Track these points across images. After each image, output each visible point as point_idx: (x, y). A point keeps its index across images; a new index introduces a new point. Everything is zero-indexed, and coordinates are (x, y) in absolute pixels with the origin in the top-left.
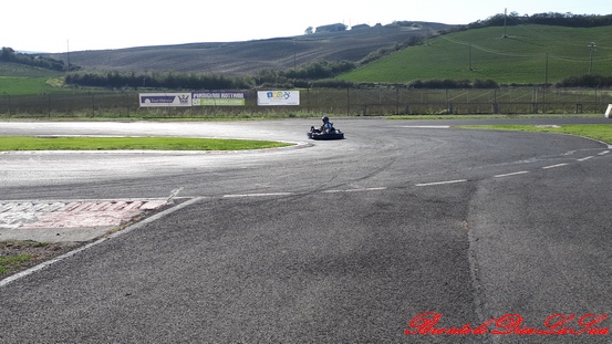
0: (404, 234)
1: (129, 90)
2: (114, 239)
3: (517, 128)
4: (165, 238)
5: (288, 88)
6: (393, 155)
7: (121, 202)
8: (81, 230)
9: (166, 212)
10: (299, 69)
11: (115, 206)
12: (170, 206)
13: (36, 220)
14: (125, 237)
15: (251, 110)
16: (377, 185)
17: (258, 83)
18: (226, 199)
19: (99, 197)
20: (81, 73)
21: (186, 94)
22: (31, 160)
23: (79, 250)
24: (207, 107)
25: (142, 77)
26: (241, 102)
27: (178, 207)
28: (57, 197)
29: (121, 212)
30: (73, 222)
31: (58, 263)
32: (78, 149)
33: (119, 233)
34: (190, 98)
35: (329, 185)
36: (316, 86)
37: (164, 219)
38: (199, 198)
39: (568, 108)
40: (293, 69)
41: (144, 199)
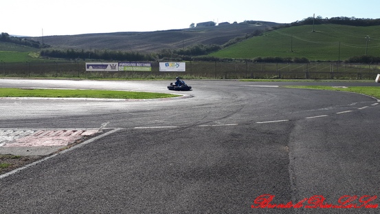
0: (248, 154)
1: (79, 61)
2: (63, 154)
3: (320, 88)
4: (96, 154)
5: (179, 61)
6: (243, 104)
7: (69, 131)
8: (43, 148)
9: (97, 138)
10: (186, 49)
11: (65, 133)
12: (100, 134)
13: (14, 141)
14: (70, 153)
15: (155, 74)
16: (232, 122)
17: (160, 57)
18: (136, 130)
19: (56, 127)
20: (50, 50)
21: (115, 64)
22: (15, 103)
23: (40, 161)
24: (128, 72)
25: (88, 53)
26: (149, 69)
27: (106, 134)
28: (29, 127)
29: (69, 137)
30: (38, 143)
31: (26, 170)
32: (46, 97)
33: (66, 150)
34: (117, 66)
35: (202, 121)
36: (196, 60)
37: (95, 142)
38: (119, 129)
39: (352, 76)
40: (182, 49)
41: (84, 129)
